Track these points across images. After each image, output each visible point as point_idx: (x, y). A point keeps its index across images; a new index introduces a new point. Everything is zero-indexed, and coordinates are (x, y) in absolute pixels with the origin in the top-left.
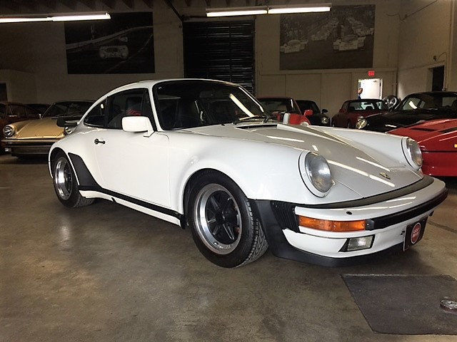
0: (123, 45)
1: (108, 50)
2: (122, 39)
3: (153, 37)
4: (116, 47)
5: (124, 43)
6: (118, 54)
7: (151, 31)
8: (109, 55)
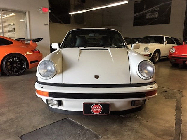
0: (157, 12)
1: (150, 15)
2: (157, 9)
3: (171, 6)
4: (153, 13)
5: (157, 11)
6: (154, 16)
7: (170, 4)
8: (150, 17)
